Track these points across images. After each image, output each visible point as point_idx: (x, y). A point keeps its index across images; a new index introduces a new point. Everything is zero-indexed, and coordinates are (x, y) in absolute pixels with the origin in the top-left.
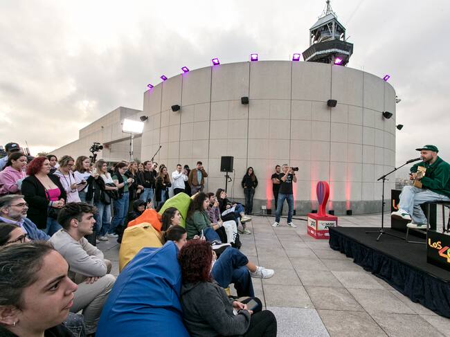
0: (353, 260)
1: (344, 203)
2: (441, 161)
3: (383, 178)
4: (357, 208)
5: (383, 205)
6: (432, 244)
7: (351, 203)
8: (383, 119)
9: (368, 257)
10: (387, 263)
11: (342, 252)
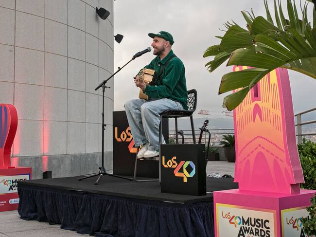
0: (59, 226)
1: (38, 159)
2: (174, 56)
3: (103, 85)
4: (59, 166)
5: (103, 129)
6: (166, 164)
7: (50, 158)
8: (97, 20)
9: (83, 210)
10: (112, 208)
11: (41, 221)
